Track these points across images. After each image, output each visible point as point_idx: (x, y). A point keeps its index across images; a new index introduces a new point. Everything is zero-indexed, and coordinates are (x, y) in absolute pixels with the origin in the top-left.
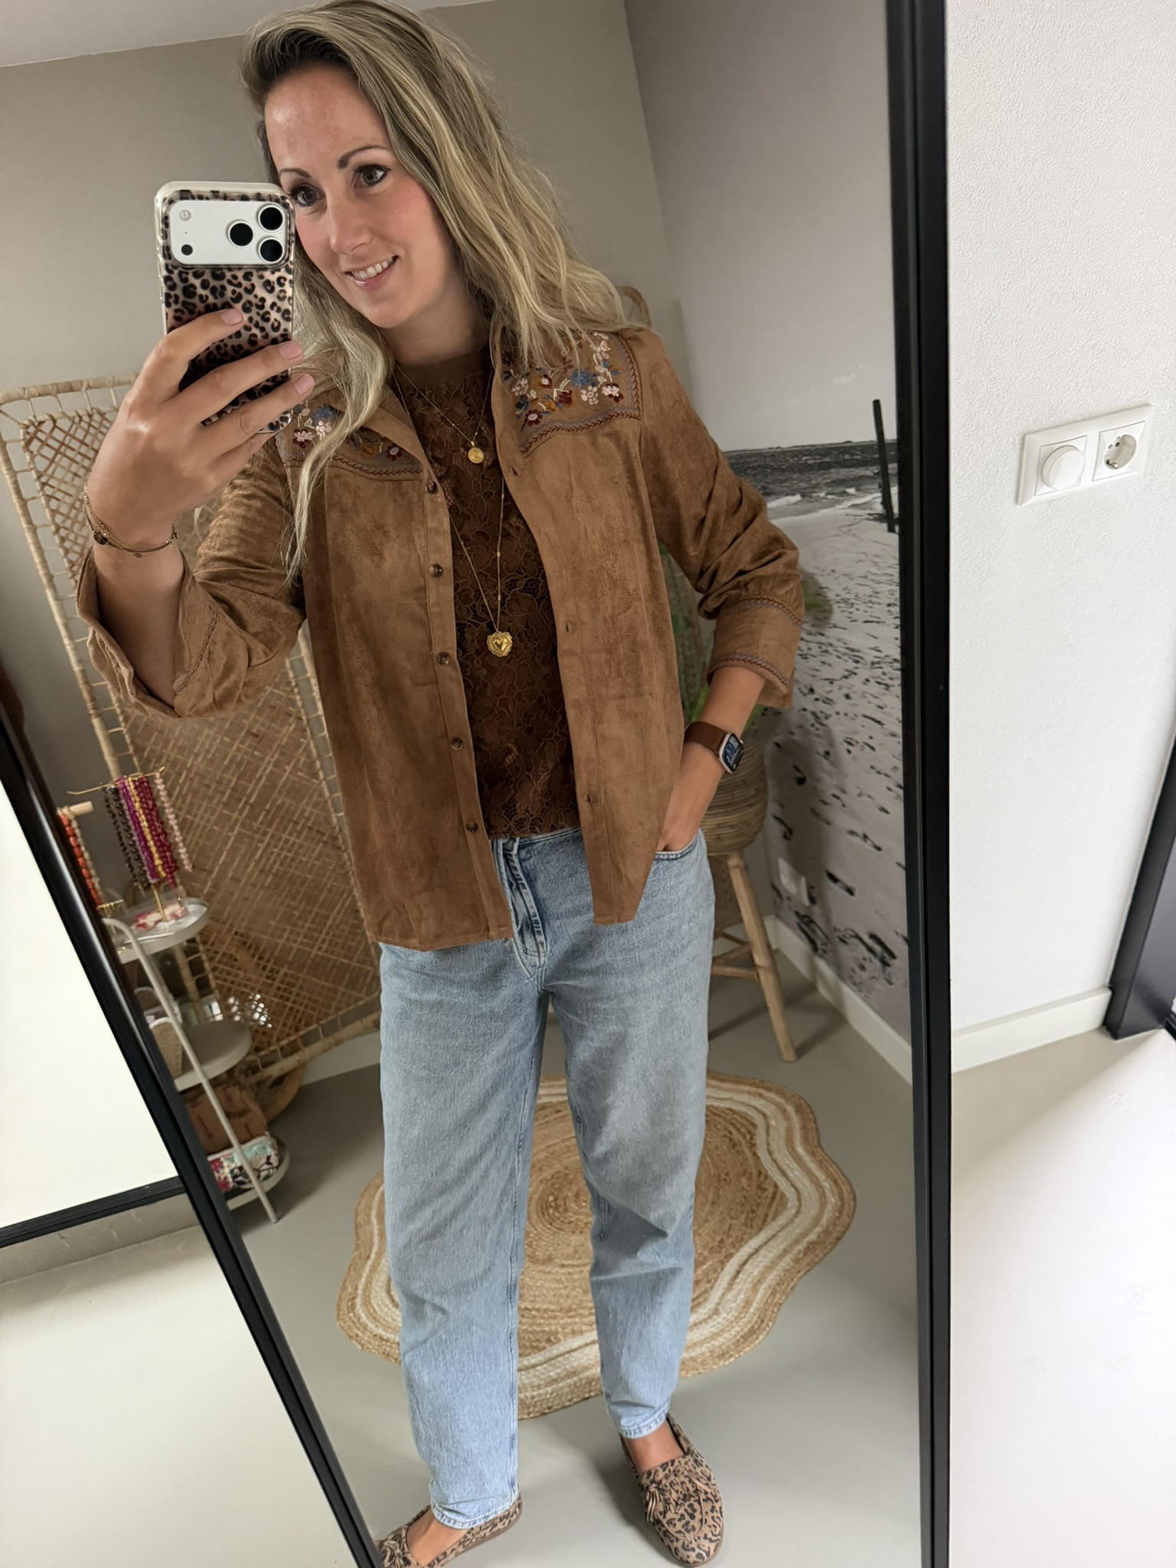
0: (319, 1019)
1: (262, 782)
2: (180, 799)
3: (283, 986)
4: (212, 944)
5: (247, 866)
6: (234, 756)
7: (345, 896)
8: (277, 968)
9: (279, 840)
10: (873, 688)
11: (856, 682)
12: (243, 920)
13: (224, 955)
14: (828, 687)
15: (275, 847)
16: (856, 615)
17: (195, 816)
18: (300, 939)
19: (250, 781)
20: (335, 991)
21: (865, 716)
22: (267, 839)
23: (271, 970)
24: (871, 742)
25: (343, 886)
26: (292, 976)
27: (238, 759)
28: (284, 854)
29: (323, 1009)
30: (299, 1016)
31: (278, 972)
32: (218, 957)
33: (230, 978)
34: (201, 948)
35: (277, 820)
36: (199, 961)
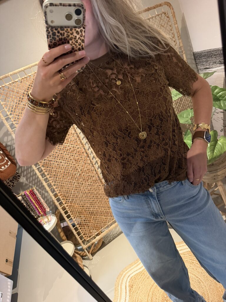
0: (104, 226)
2: (59, 181)
3: (94, 220)
4: (74, 214)
12: (81, 206)
13: (77, 216)
15: (86, 187)
17: (64, 184)
18: (96, 208)
20: (107, 219)
22: (83, 185)
23: (90, 217)
26: (95, 217)
28: (88, 188)
29: (105, 224)
30: (99, 226)
31: (92, 217)
33: (80, 221)
34: (71, 216)
36: (71, 219)
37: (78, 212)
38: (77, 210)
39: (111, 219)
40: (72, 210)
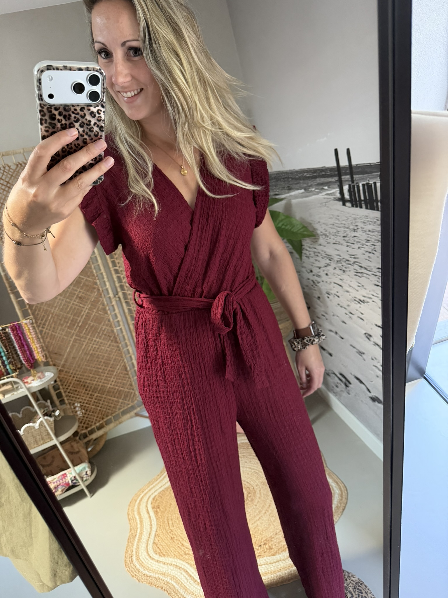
0: (112, 414)
1: (84, 316)
3: (96, 401)
4: (66, 385)
5: (79, 352)
6: (71, 307)
7: (121, 362)
8: (93, 393)
9: (92, 340)
10: (338, 271)
11: (330, 269)
12: (78, 375)
13: (71, 390)
14: (319, 270)
15: (90, 343)
16: (329, 241)
17: (56, 332)
18: (103, 381)
19: (78, 317)
20: (118, 402)
21: (335, 283)
22: (87, 341)
23: (91, 395)
24: (338, 294)
25: (120, 358)
26: (100, 397)
27: (73, 308)
28: (94, 346)
29: (114, 410)
30: (103, 413)
31: (94, 395)
32: (68, 390)
33: (74, 399)
34: (61, 387)
35: (91, 332)
36: (60, 392)
37: (72, 383)
38: (72, 380)
39: (124, 403)
40: (63, 377)
